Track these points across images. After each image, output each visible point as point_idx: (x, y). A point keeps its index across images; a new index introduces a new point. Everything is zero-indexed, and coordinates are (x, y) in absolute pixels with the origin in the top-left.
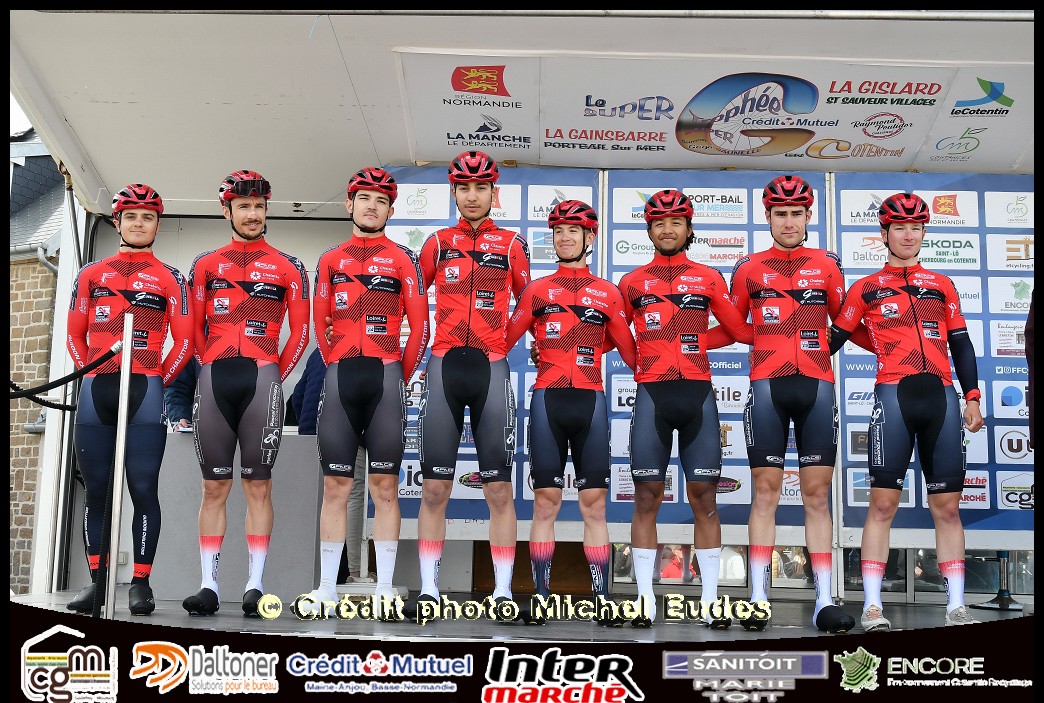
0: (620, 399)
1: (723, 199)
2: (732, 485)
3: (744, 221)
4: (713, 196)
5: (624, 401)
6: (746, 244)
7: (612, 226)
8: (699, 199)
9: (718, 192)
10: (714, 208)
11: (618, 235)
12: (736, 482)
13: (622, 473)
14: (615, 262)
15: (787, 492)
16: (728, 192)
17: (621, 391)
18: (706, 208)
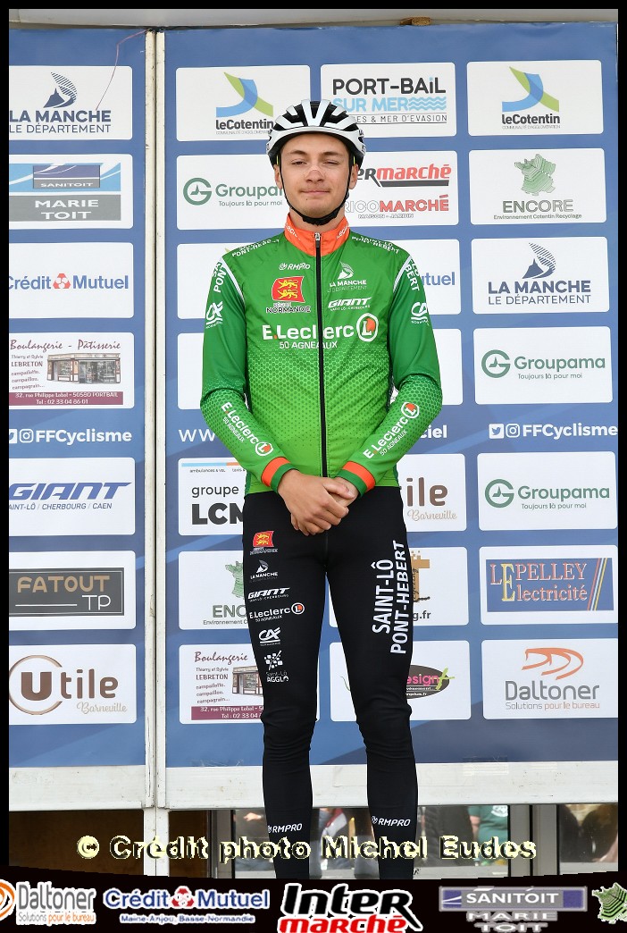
0: (196, 508)
1: (406, 86)
2: (434, 680)
3: (450, 130)
4: (383, 81)
5: (204, 514)
6: (453, 178)
7: (176, 149)
8: (354, 87)
9: (395, 72)
10: (387, 105)
11: (187, 166)
12: (439, 674)
13: (201, 664)
14: (183, 223)
15: (546, 692)
16: (415, 71)
17: (197, 492)
18: (369, 106)
